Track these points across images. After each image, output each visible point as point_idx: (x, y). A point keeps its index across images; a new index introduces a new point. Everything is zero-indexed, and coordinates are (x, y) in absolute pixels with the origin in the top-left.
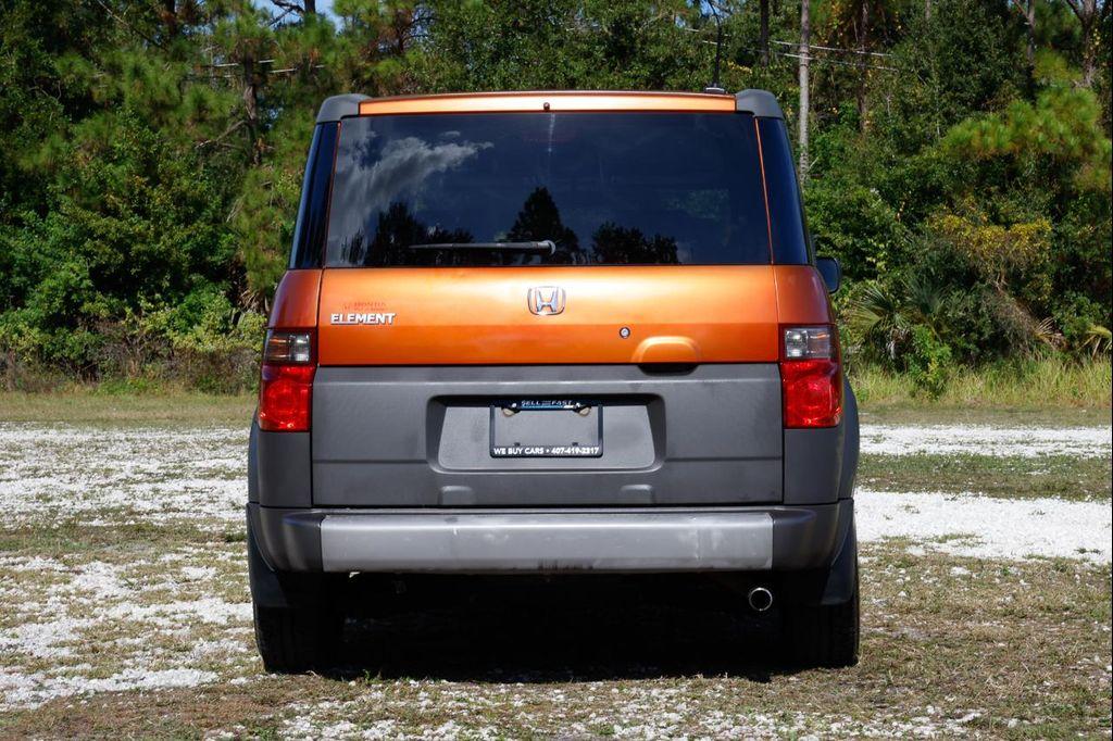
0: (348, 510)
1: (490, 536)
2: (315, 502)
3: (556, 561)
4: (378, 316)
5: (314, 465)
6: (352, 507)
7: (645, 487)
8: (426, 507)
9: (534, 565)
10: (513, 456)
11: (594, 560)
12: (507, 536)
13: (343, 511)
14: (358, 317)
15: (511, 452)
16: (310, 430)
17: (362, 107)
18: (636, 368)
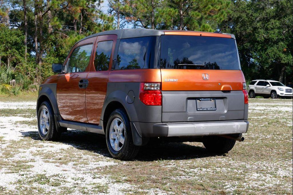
0: (169, 123)
1: (202, 128)
2: (162, 121)
3: (213, 133)
4: (174, 80)
5: (162, 113)
6: (170, 122)
7: (224, 116)
8: (185, 122)
9: (209, 134)
10: (201, 110)
11: (219, 132)
12: (205, 128)
13: (168, 123)
14: (170, 80)
15: (201, 109)
16: (162, 105)
17: (165, 33)
18: (221, 91)
